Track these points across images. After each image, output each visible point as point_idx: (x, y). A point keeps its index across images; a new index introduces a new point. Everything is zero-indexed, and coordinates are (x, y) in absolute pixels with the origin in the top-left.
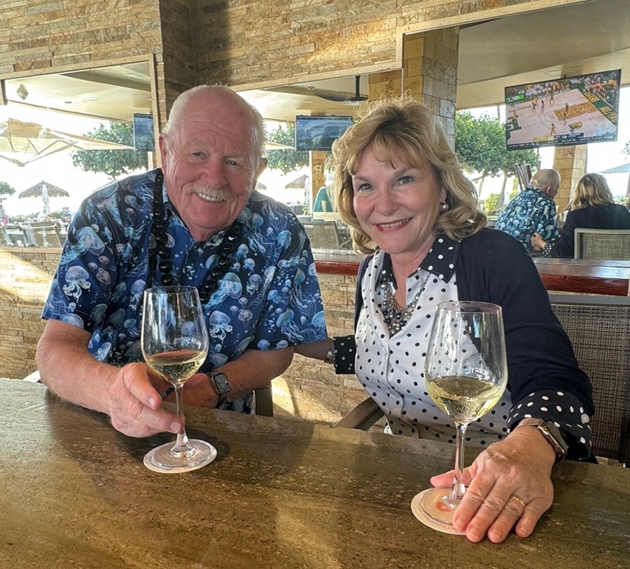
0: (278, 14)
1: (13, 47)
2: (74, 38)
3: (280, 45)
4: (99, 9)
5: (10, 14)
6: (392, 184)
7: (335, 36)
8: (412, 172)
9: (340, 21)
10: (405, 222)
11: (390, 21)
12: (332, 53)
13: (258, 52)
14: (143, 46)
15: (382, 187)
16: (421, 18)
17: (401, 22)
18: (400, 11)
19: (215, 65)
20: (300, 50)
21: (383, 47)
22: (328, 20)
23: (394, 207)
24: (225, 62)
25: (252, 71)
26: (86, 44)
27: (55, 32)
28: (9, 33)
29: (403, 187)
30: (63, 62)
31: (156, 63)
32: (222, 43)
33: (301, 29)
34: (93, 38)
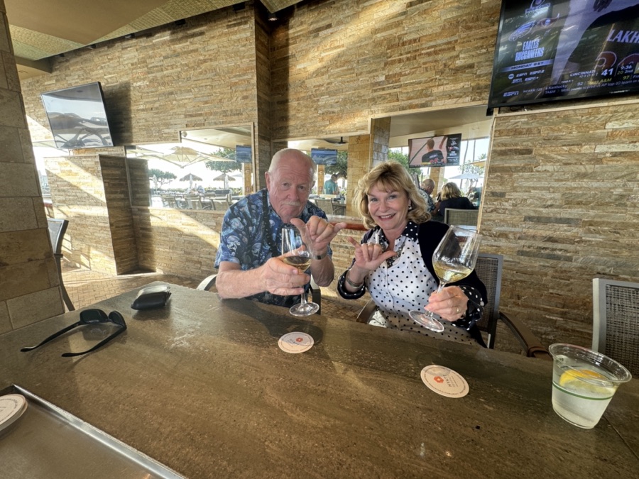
0: (312, 107)
1: (186, 116)
2: (216, 113)
3: (313, 121)
4: (228, 101)
5: (186, 101)
6: (386, 199)
7: (339, 118)
8: (395, 193)
9: (342, 111)
10: (392, 216)
11: (366, 112)
12: (337, 125)
13: (302, 123)
14: (249, 119)
15: (382, 200)
16: (380, 112)
17: (371, 113)
18: (370, 108)
19: (281, 128)
20: (322, 123)
21: (362, 124)
22: (336, 110)
23: (387, 208)
24: (286, 127)
25: (299, 132)
26: (221, 116)
27: (207, 110)
28: (184, 109)
29: (392, 200)
30: (210, 124)
31: (254, 127)
32: (285, 118)
33: (323, 114)
34: (225, 113)
